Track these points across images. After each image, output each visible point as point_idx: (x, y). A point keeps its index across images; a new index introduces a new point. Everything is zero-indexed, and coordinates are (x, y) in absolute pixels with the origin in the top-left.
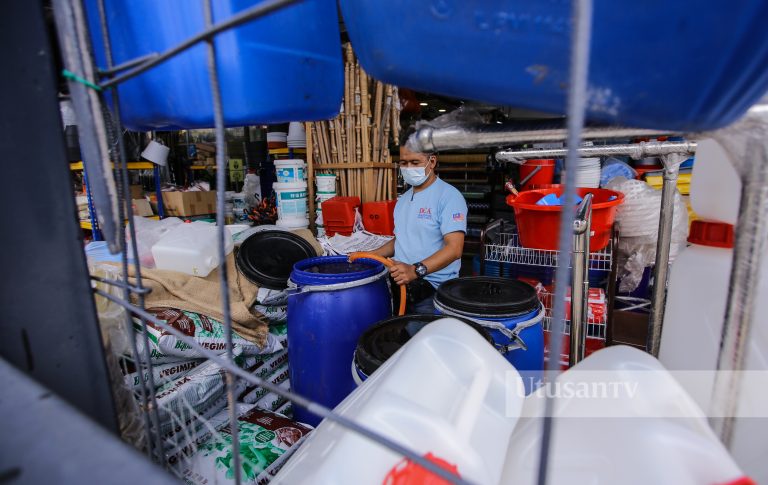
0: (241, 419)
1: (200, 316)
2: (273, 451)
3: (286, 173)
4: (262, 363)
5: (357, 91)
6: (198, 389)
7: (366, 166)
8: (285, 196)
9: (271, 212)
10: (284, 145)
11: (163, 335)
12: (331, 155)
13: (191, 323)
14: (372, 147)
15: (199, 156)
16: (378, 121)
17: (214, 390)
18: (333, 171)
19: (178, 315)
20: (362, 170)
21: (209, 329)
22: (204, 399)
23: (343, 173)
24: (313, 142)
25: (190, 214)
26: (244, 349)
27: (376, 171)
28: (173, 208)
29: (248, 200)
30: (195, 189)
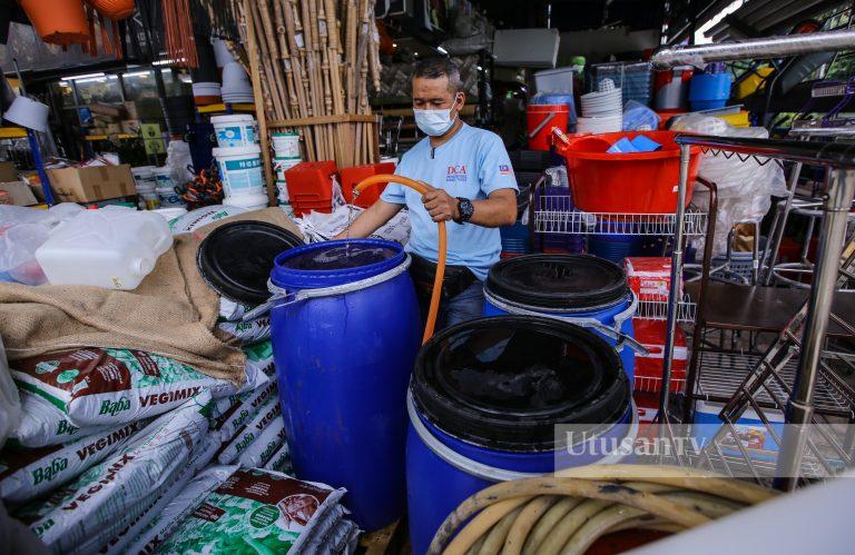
0: (220, 491)
1: (135, 353)
2: (283, 538)
3: (231, 134)
4: (239, 404)
5: (322, 16)
6: (148, 469)
7: (340, 120)
8: (232, 165)
9: (214, 189)
10: (217, 99)
11: (74, 397)
12: (290, 106)
13: (123, 368)
14: (346, 94)
15: (96, 123)
16: (352, 59)
17: (175, 464)
18: (293, 129)
19: (97, 357)
20: (334, 125)
21: (153, 372)
22: (160, 483)
23: (308, 131)
24: (263, 90)
25: (94, 198)
26: (213, 392)
27: (353, 127)
28: (67, 191)
29: (175, 176)
30: (97, 163)
